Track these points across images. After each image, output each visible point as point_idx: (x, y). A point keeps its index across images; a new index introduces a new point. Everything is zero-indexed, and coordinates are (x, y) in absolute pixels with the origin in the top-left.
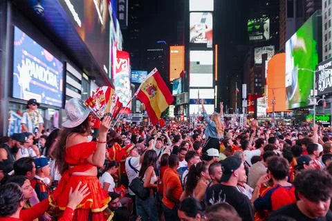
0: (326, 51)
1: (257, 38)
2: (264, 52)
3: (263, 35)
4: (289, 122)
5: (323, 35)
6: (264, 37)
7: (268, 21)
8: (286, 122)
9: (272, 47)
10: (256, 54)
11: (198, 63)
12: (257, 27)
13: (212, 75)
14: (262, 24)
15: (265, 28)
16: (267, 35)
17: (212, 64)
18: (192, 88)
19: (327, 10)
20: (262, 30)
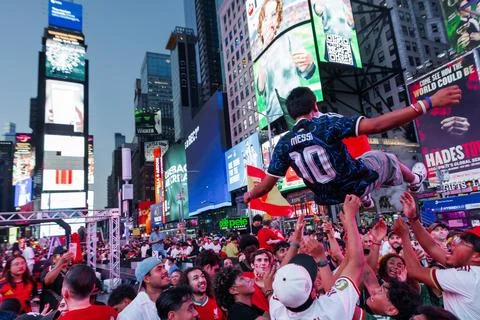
0: (236, 134)
1: (147, 131)
2: (156, 147)
3: (154, 128)
4: (193, 233)
5: (231, 115)
6: (155, 130)
7: (159, 113)
8: (189, 233)
9: (165, 142)
10: (146, 149)
11: (59, 153)
12: (147, 118)
13: (83, 172)
14: (153, 115)
15: (156, 121)
16: (159, 128)
17: (83, 155)
18: (46, 192)
19: (232, 85)
20: (152, 122)
